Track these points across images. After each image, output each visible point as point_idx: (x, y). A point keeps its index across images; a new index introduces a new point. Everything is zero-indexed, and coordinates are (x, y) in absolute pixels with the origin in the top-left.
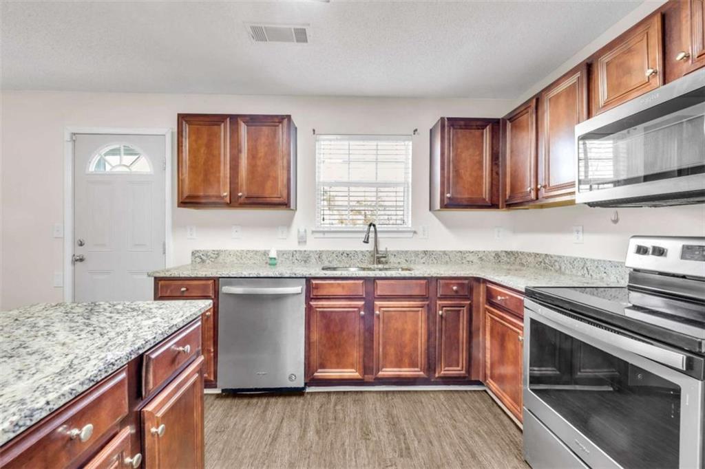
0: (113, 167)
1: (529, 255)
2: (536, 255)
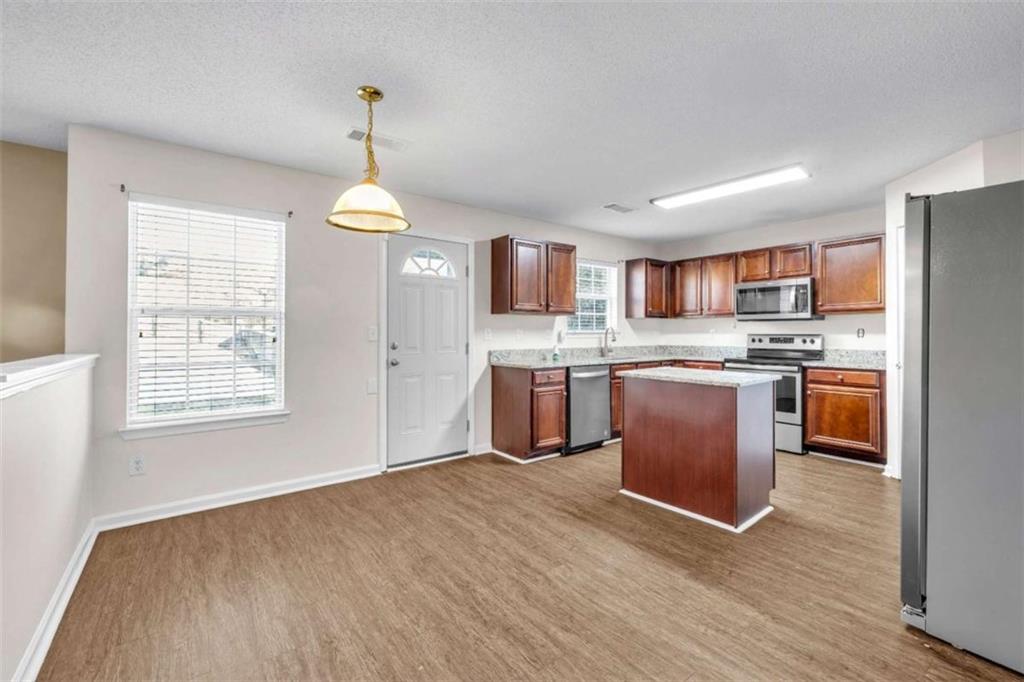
0: (423, 270)
1: (678, 347)
2: (683, 347)
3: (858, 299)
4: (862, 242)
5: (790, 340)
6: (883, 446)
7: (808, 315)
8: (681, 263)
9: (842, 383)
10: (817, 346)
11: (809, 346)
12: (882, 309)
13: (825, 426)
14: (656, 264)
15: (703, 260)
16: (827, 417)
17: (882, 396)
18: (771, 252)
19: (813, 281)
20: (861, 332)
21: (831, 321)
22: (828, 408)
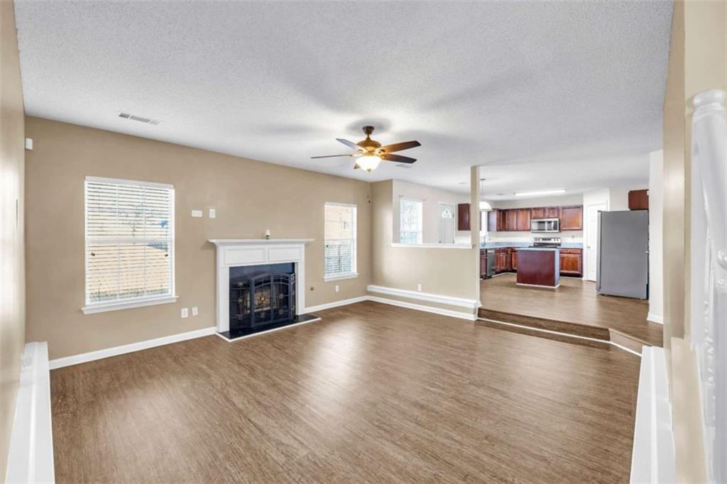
3: (573, 226)
4: (574, 208)
5: (550, 239)
6: (582, 271)
7: (557, 231)
8: (507, 210)
9: (570, 253)
10: (559, 242)
11: (556, 242)
12: (582, 230)
13: (564, 268)
14: (500, 211)
15: (517, 209)
16: (565, 264)
17: (582, 257)
18: (544, 209)
19: (559, 220)
20: (573, 237)
21: (563, 233)
22: (565, 261)
